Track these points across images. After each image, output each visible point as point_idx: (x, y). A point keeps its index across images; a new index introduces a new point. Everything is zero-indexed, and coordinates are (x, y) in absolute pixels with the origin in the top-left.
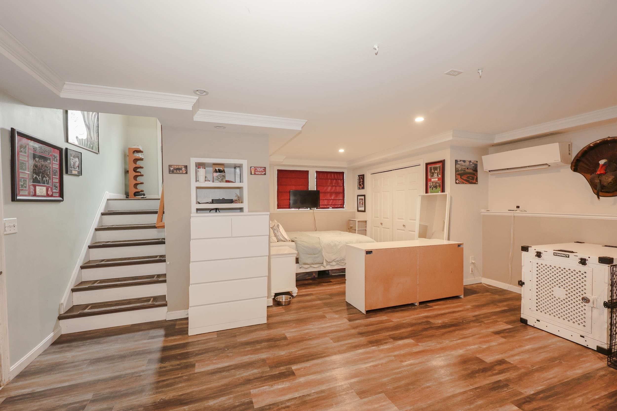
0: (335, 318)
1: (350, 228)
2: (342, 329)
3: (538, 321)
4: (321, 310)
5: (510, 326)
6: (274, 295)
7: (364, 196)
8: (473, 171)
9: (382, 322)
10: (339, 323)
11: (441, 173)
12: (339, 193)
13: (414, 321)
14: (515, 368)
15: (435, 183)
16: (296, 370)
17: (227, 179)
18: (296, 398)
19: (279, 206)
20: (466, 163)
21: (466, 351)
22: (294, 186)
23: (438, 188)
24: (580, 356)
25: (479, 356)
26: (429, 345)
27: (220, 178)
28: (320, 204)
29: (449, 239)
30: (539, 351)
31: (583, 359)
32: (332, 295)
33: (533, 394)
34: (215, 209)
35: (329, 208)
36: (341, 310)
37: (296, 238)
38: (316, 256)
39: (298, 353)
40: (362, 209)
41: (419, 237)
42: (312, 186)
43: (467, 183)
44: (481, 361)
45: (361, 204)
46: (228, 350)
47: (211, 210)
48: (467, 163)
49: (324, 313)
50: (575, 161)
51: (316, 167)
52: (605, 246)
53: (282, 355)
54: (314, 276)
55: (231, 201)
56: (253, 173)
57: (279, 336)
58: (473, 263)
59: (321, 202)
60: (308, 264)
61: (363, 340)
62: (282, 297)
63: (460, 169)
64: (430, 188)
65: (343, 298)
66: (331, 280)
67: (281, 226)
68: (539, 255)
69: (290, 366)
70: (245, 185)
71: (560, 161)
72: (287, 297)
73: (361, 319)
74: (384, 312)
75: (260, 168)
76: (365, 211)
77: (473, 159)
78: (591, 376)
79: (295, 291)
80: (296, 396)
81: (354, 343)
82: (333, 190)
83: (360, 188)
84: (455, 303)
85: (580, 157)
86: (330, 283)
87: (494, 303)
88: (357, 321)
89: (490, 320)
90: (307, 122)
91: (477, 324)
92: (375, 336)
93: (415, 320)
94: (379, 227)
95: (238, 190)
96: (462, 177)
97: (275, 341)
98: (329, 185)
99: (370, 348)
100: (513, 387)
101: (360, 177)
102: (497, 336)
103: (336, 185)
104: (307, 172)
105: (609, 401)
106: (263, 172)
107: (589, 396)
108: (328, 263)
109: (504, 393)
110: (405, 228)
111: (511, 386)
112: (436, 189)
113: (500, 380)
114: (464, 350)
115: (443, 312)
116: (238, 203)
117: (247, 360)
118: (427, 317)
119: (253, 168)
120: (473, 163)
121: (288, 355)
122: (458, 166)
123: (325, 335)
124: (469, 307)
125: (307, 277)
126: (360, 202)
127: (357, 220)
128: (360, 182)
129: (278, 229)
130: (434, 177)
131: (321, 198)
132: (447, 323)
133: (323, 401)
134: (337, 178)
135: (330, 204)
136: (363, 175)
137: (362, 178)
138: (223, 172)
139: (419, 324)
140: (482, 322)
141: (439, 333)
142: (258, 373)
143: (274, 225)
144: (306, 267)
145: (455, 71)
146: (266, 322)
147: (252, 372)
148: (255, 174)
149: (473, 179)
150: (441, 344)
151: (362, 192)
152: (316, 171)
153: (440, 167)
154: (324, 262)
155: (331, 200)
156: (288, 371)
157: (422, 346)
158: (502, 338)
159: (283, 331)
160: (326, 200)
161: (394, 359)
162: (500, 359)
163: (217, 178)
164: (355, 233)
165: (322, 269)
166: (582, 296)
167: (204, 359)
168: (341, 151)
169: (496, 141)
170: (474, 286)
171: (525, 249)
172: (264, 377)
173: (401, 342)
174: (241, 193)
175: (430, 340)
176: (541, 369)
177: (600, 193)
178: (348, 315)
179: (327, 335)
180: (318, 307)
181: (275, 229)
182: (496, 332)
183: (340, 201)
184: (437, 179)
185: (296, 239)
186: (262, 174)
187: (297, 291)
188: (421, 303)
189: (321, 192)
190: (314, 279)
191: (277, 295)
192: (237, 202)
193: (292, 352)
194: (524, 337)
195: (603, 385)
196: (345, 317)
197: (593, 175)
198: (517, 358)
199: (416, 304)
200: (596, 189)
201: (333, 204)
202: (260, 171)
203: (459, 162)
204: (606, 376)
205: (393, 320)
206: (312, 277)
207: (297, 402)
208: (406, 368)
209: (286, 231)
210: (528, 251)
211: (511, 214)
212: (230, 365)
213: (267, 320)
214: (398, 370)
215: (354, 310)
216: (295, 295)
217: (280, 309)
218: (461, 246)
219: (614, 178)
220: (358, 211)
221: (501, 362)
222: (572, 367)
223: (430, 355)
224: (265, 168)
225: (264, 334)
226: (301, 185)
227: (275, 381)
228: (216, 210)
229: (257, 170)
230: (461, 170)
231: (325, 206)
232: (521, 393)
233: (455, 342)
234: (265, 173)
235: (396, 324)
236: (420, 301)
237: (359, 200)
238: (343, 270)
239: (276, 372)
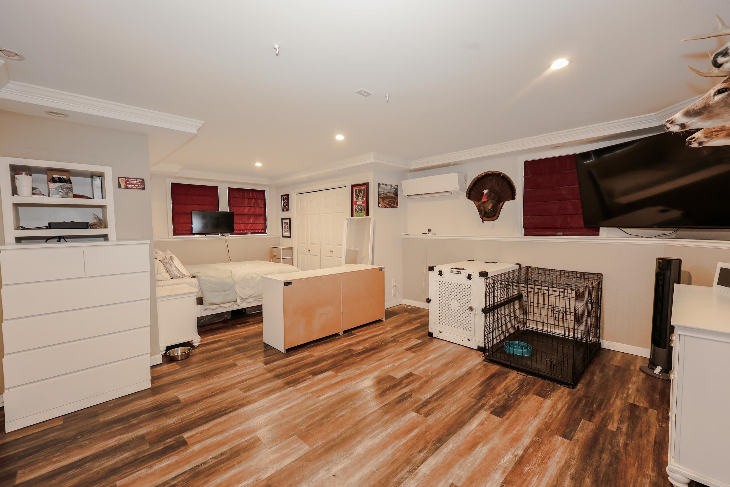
0: (248, 364)
1: (273, 257)
2: (256, 375)
3: (441, 332)
4: (232, 357)
5: (420, 341)
6: (165, 348)
7: (289, 219)
8: (394, 195)
9: (303, 359)
10: (253, 369)
11: (365, 196)
12: (260, 215)
13: (336, 352)
14: (420, 378)
15: (360, 206)
16: (189, 437)
17: (76, 192)
18: (186, 471)
19: (177, 232)
20: (387, 187)
21: (381, 372)
22: (197, 206)
23: (363, 211)
24: (467, 356)
25: (391, 374)
26: (348, 373)
27: (62, 191)
28: (235, 229)
29: (372, 264)
30: (438, 359)
31: (468, 359)
32: (247, 338)
33: (429, 399)
34: (57, 238)
35: (246, 233)
36: (256, 353)
37: (199, 272)
38: (227, 292)
39: (193, 416)
40: (288, 234)
41: (346, 263)
42: (224, 206)
43: (389, 207)
44: (392, 378)
45: (286, 228)
46: (81, 437)
47: (47, 239)
48: (389, 187)
49: (235, 360)
50: (469, 190)
51: (228, 182)
52: (487, 262)
53: (171, 424)
54: (226, 318)
55: (86, 226)
56: (123, 185)
57: (168, 401)
58: (395, 286)
59: (236, 226)
60: (216, 304)
61: (279, 382)
62: (177, 351)
63: (382, 193)
64: (356, 211)
65: (260, 339)
66: (248, 320)
67: (176, 258)
68: (441, 273)
69: (181, 435)
70: (109, 202)
71: (458, 189)
72: (185, 349)
73: (279, 360)
74: (306, 348)
75: (135, 180)
76: (290, 237)
77: (394, 184)
78: (472, 372)
79: (197, 340)
80: (186, 470)
81: (268, 388)
82: (251, 212)
83: (284, 210)
84: (378, 327)
85: (472, 187)
86: (246, 324)
87: (410, 321)
88: (274, 363)
89: (405, 338)
90: (204, 124)
91: (394, 344)
92: (293, 375)
93: (338, 350)
94: (306, 254)
95: (100, 209)
96: (385, 201)
97: (162, 408)
98: (246, 205)
99: (286, 390)
100: (416, 396)
101: (285, 197)
102: (409, 352)
103: (255, 206)
104: (217, 188)
105: (480, 389)
106: (140, 186)
107: (468, 388)
108: (243, 300)
109: (407, 403)
110: (333, 254)
111: (413, 396)
112: (361, 212)
113: (406, 392)
114: (379, 371)
115: (365, 337)
116: (98, 227)
117: (113, 444)
118: (349, 345)
119: (122, 178)
120: (394, 188)
121: (180, 421)
122: (380, 190)
123: (233, 386)
124: (389, 328)
125: (216, 320)
126: (285, 226)
127: (281, 247)
128: (284, 203)
129: (172, 263)
130: (359, 200)
131: (235, 221)
132: (367, 347)
133: (223, 465)
134: (256, 198)
135: (248, 228)
136: (288, 195)
137: (286, 199)
138: (69, 182)
139: (341, 353)
140: (398, 341)
141: (359, 359)
142: (131, 457)
143: (165, 257)
144: (214, 308)
145: (365, 92)
146: (150, 387)
147: (121, 457)
148: (126, 187)
149: (394, 203)
150: (359, 370)
151: (286, 214)
152: (228, 188)
153: (364, 189)
154: (238, 300)
155: (249, 223)
156: (178, 442)
157: (341, 376)
158: (412, 353)
159: (175, 393)
160: (243, 223)
161: (312, 396)
162: (408, 373)
163: (57, 191)
164: (279, 262)
165: (236, 308)
166: (469, 306)
167: (36, 460)
168: (258, 165)
169: (412, 167)
170: (395, 308)
171: (431, 269)
172: (140, 459)
173: (320, 377)
174: (104, 214)
175: (349, 369)
176: (439, 374)
177: (484, 218)
178: (265, 357)
179: (236, 386)
180: (227, 355)
181: (167, 263)
182: (408, 349)
183: (261, 224)
184: (362, 203)
185: (198, 274)
186: (138, 188)
187: (199, 340)
188: (345, 332)
189: (237, 214)
190: (225, 321)
191: (169, 348)
192: (96, 226)
193: (186, 417)
194: (429, 348)
195: (478, 377)
196: (261, 361)
197: (480, 202)
198: (422, 368)
199: (340, 334)
200: (481, 214)
201: (252, 228)
202: (135, 184)
203: (381, 186)
204: (481, 369)
205: (315, 355)
206: (223, 319)
207: (187, 477)
208: (323, 402)
209: (183, 265)
210: (433, 271)
211: (424, 237)
212: (82, 458)
213: (151, 384)
214: (314, 407)
215: (273, 351)
216: (196, 344)
217: (174, 365)
218: (383, 270)
219: (492, 206)
220: (283, 236)
221: (410, 375)
222: (460, 367)
223: (347, 384)
224: (143, 180)
225: (147, 402)
226: (208, 205)
227: (158, 459)
228: (59, 238)
229: (129, 183)
230: (384, 194)
231: (242, 232)
232: (421, 399)
233: (372, 365)
234: (143, 186)
235: (318, 358)
236: (344, 330)
237: (284, 224)
238: (260, 307)
239: (160, 447)
